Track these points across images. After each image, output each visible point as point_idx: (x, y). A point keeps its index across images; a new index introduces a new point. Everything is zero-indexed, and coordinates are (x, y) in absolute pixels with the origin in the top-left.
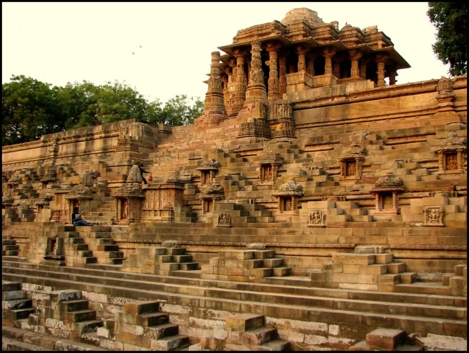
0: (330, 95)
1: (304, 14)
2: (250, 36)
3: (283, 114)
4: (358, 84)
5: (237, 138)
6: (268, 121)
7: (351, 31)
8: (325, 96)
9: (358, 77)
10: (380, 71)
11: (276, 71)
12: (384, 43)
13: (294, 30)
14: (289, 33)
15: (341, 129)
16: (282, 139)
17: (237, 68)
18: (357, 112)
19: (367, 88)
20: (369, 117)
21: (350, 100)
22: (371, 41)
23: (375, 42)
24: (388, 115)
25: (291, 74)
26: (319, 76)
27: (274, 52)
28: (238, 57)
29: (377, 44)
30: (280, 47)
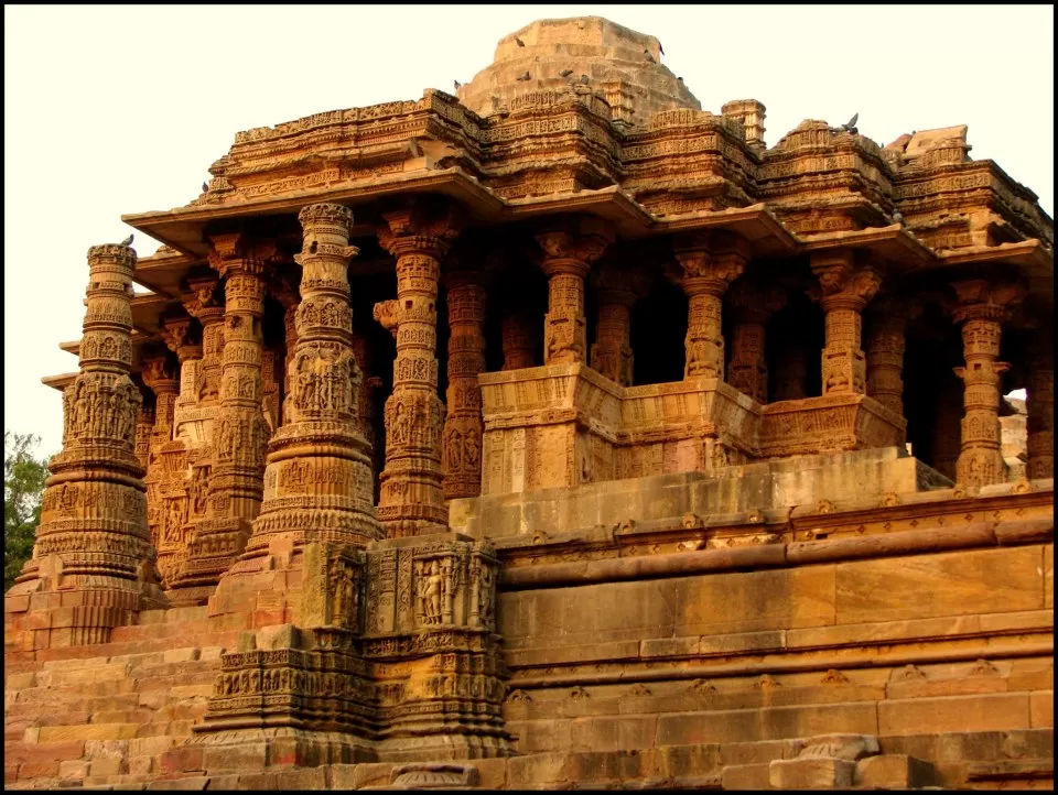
0: (689, 521)
1: (589, 51)
2: (301, 168)
3: (446, 609)
4: (837, 467)
5: (199, 731)
6: (370, 642)
7: (827, 152)
8: (664, 523)
9: (859, 398)
10: (977, 366)
11: (429, 357)
12: (1001, 222)
13: (528, 144)
14: (503, 158)
15: (741, 701)
16: (432, 741)
17: (226, 330)
18: (830, 611)
19: (880, 492)
20: (892, 644)
21: (795, 547)
22: (934, 208)
23: (955, 215)
24: (986, 636)
25: (509, 375)
26: (656, 388)
27: (422, 259)
28: (230, 273)
29: (962, 226)
30: (451, 233)
